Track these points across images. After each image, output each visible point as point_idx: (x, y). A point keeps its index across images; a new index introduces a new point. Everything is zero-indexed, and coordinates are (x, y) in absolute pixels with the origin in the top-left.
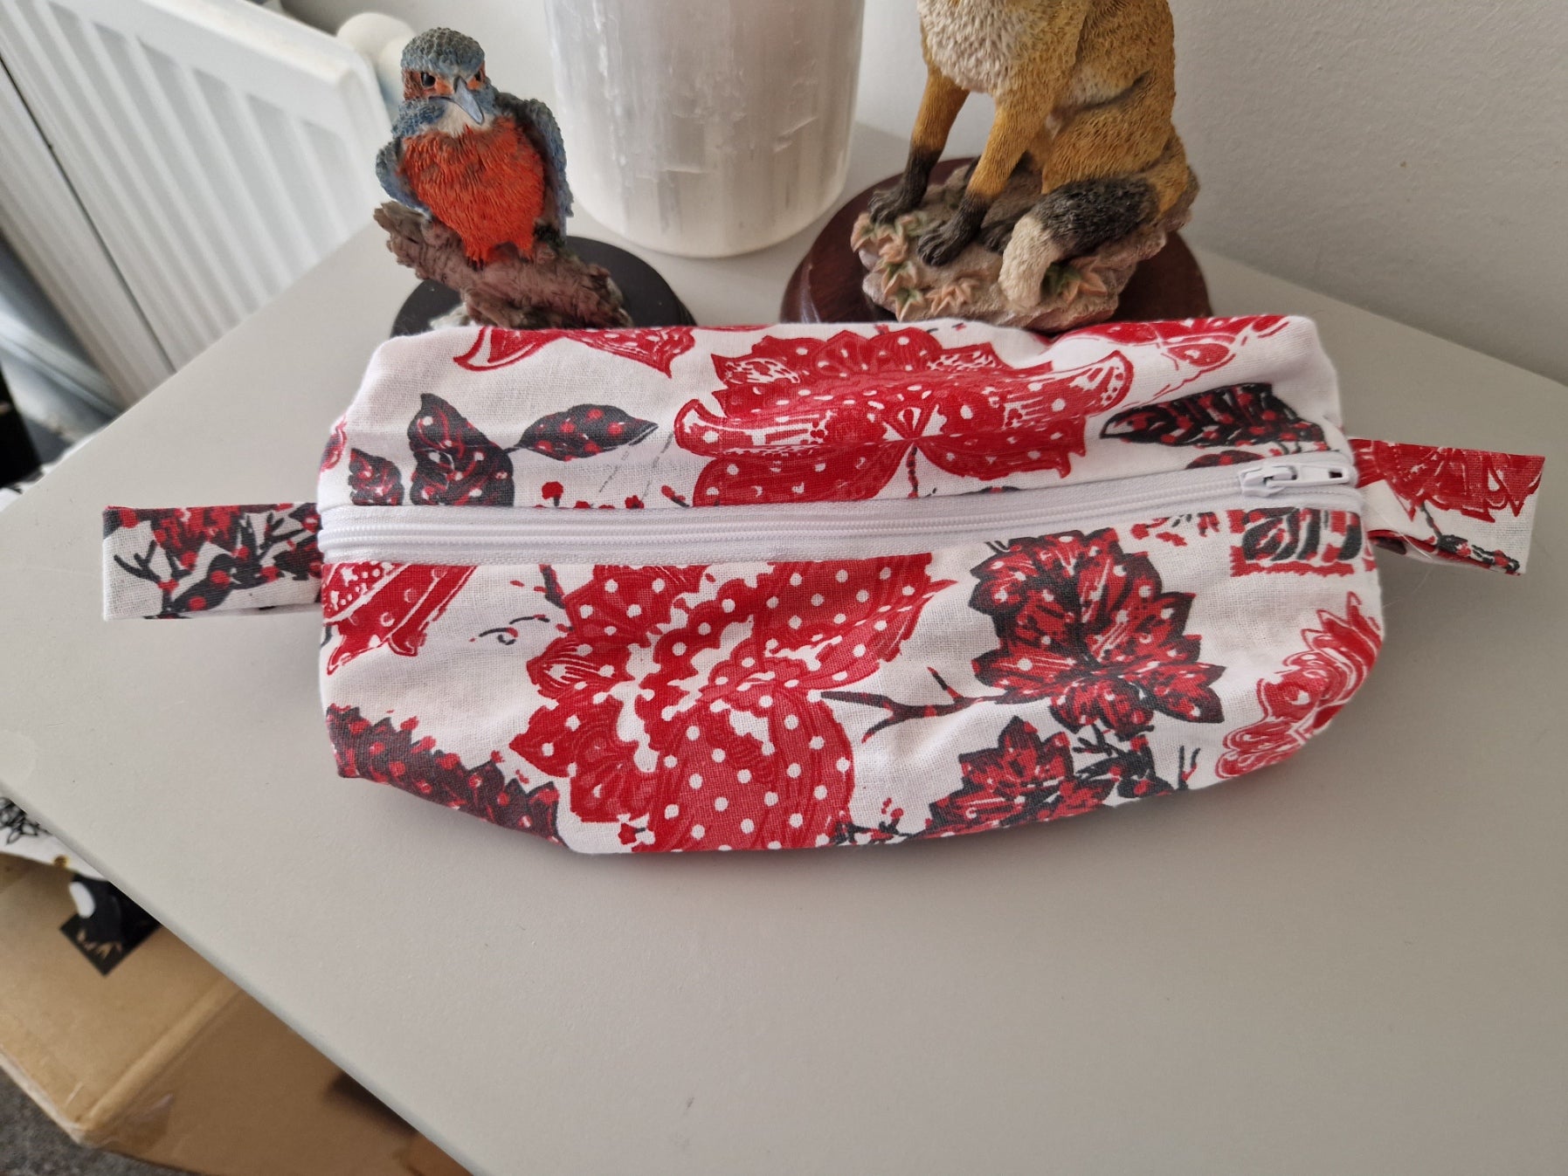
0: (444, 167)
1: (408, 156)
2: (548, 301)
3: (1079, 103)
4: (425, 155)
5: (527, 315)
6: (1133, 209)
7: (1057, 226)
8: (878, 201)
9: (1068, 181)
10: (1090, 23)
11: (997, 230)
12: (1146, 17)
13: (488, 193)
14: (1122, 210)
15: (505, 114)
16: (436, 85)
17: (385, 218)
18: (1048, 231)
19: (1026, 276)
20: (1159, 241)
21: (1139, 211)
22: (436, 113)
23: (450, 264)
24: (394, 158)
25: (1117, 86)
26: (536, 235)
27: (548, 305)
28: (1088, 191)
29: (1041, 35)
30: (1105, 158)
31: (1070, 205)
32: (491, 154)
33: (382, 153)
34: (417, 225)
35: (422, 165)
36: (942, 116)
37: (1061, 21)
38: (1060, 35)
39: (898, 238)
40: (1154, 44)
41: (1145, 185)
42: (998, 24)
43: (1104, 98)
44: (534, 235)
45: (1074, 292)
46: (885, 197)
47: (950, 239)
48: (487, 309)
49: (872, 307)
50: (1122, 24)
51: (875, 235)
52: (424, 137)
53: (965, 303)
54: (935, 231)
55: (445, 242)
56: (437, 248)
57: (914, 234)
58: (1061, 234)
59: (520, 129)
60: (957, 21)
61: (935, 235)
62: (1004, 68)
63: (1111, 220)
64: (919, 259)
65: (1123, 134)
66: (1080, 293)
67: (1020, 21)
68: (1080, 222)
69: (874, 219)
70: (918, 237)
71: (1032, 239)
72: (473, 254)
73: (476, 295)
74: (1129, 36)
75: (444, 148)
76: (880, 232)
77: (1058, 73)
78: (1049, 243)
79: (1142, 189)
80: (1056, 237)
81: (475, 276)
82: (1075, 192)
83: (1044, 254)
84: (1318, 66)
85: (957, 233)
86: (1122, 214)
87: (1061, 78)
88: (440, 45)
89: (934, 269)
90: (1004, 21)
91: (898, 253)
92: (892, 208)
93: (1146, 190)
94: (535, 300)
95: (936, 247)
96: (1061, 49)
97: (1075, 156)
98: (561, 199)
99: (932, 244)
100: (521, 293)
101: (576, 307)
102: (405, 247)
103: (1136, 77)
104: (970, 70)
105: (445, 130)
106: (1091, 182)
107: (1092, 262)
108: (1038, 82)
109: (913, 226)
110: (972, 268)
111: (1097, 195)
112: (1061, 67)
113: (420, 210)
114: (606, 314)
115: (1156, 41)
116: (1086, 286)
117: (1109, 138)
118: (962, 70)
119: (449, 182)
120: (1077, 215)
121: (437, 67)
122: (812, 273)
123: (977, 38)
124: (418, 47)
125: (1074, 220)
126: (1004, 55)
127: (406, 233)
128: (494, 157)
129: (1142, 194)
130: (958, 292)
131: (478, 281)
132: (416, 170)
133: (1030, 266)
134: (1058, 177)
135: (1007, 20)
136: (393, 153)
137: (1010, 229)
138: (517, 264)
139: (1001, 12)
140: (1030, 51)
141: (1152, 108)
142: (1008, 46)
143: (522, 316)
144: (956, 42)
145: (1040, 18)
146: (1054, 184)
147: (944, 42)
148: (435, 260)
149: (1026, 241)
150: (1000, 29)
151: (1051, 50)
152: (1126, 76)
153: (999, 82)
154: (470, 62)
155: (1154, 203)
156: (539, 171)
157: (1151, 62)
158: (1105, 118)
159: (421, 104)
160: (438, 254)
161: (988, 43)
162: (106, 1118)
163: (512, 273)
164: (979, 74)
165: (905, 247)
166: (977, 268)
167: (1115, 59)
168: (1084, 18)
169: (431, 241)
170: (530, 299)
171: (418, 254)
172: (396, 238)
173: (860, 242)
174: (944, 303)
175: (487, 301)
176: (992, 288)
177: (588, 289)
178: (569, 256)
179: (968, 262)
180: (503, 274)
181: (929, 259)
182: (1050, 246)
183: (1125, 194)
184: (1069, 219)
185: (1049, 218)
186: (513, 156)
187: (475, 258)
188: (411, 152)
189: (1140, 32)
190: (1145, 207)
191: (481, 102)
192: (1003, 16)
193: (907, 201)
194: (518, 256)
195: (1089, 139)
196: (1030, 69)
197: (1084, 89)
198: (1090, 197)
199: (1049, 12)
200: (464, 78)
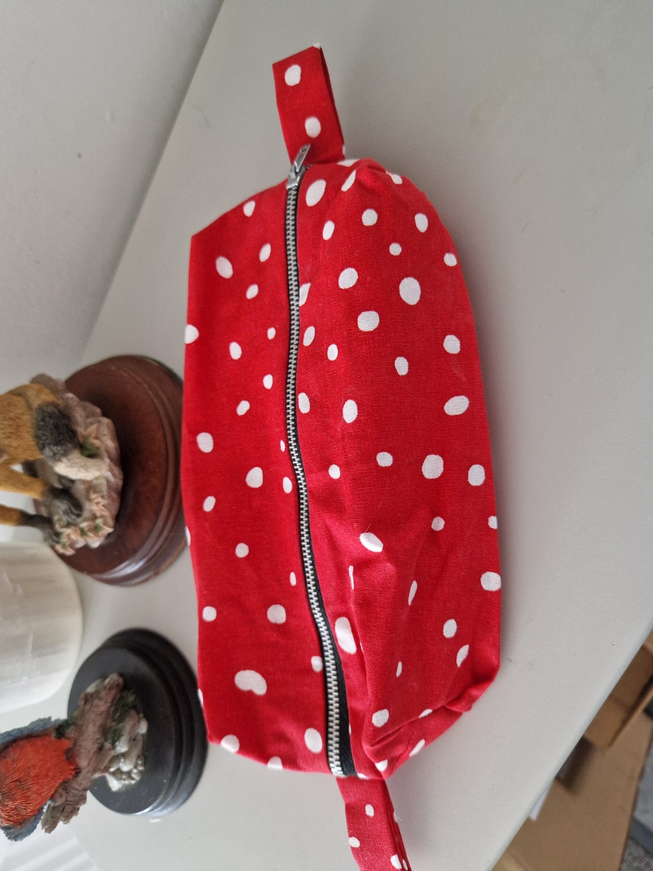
0: (17, 803)
1: (11, 823)
2: (99, 728)
5: (106, 740)
6: (51, 416)
7: (59, 455)
14: (52, 422)
17: (50, 826)
18: (62, 459)
19: (86, 468)
20: (70, 397)
21: (53, 412)
23: (77, 786)
24: (12, 830)
26: (62, 738)
27: (101, 728)
28: (41, 439)
30: (24, 431)
31: (48, 448)
32: (11, 775)
33: (9, 838)
34: (54, 808)
35: (16, 815)
39: (67, 531)
41: (39, 409)
45: (96, 441)
47: (68, 505)
49: (107, 541)
51: (66, 542)
53: (102, 497)
54: (64, 512)
55: (64, 791)
56: (67, 795)
57: (66, 523)
58: (64, 452)
61: (66, 513)
63: (56, 426)
64: (79, 520)
66: (97, 438)
68: (58, 443)
69: (58, 542)
71: (67, 466)
72: (71, 774)
73: (95, 771)
75: (6, 804)
76: (64, 539)
79: (41, 411)
80: (65, 454)
81: (84, 772)
82: (41, 445)
83: (76, 460)
85: (64, 502)
86: (54, 421)
91: (76, 531)
92: (52, 534)
93: (42, 409)
94: (98, 736)
95: (72, 512)
98: (39, 728)
99: (71, 515)
100: (94, 744)
101: (103, 712)
102: (67, 815)
107: (81, 434)
109: (61, 523)
110: (84, 493)
111: (43, 435)
113: (46, 807)
114: (107, 694)
119: (27, 799)
120: (54, 445)
125: (57, 446)
127: (58, 814)
128: (13, 774)
129: (44, 411)
130: (97, 500)
131: (87, 770)
132: (19, 818)
133: (81, 466)
136: (10, 831)
137: (62, 476)
138: (77, 748)
143: (107, 744)
146: (38, 454)
148: (74, 796)
149: (68, 469)
155: (49, 404)
156: (22, 743)
160: (71, 794)
163: (82, 750)
165: (72, 528)
166: (83, 490)
169: (63, 799)
170: (98, 738)
171: (71, 806)
172: (62, 820)
173: (70, 549)
174: (103, 508)
175: (98, 764)
176: (95, 482)
177: (91, 706)
178: (74, 717)
179: (80, 494)
180: (82, 755)
181: (79, 516)
182: (70, 457)
183: (43, 420)
184: (56, 449)
185: (55, 459)
186: (13, 761)
187: (73, 773)
188: (9, 821)
190: (50, 409)
193: (48, 526)
194: (73, 747)
195: (13, 441)
198: (44, 438)
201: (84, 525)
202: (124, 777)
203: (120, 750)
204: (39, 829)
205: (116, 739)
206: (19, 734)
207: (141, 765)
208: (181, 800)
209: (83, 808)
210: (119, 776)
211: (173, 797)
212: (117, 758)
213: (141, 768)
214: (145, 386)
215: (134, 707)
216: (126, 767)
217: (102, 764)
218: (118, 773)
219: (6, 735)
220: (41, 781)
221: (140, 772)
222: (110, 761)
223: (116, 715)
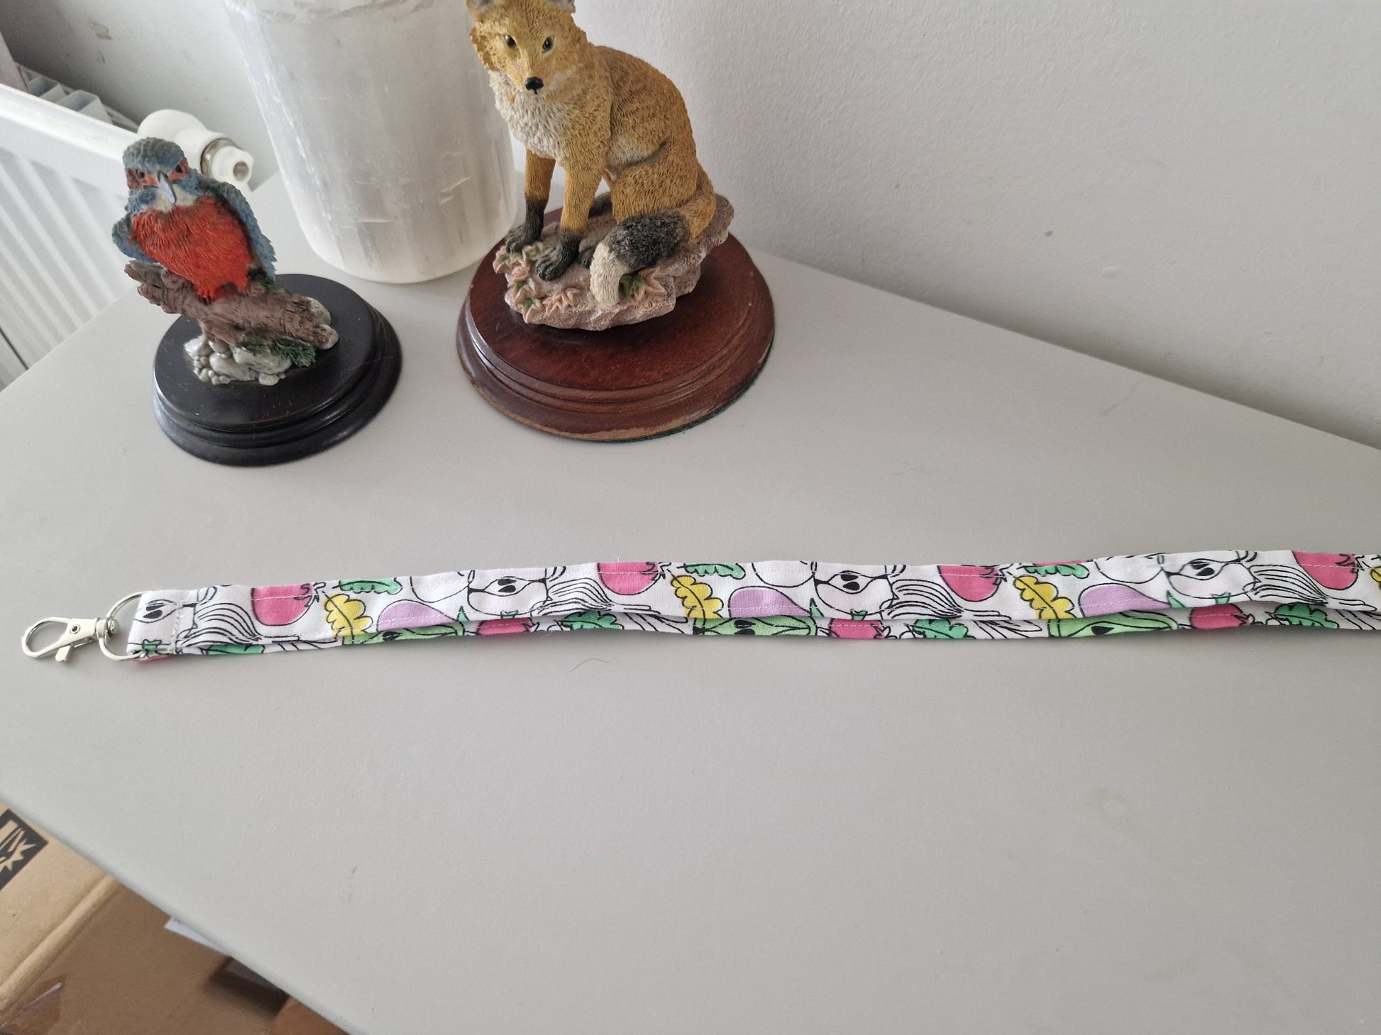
0: (161, 234)
1: (135, 228)
2: (264, 324)
3: (623, 162)
4: (146, 227)
5: (249, 334)
6: (670, 233)
7: (618, 249)
8: (510, 236)
10: (616, 108)
11: (587, 254)
12: (657, 101)
13: (198, 250)
14: (663, 235)
15: (207, 194)
16: (146, 178)
17: (132, 272)
18: (613, 252)
19: (605, 284)
20: (700, 254)
21: (676, 235)
22: (150, 197)
23: (187, 302)
24: (126, 229)
25: (647, 149)
26: (249, 277)
27: (264, 326)
28: (638, 223)
29: (577, 119)
30: (648, 200)
31: (628, 234)
32: (196, 223)
33: (115, 226)
34: (158, 275)
35: (146, 234)
37: (590, 108)
38: (592, 118)
39: (523, 262)
40: (669, 119)
41: (678, 217)
43: (640, 158)
44: (247, 276)
45: (642, 293)
46: (515, 233)
47: (556, 261)
48: (217, 332)
49: (513, 314)
50: (640, 108)
51: (509, 260)
52: (145, 213)
53: (569, 306)
54: (547, 256)
55: (181, 286)
56: (175, 290)
57: (534, 259)
58: (622, 254)
59: (219, 204)
60: (517, 113)
61: (546, 259)
62: (556, 143)
63: (656, 242)
65: (655, 182)
66: (647, 294)
68: (634, 245)
69: (508, 250)
70: (537, 260)
71: (604, 258)
72: (203, 293)
73: (208, 322)
74: (647, 115)
75: (159, 221)
76: (513, 258)
77: (598, 143)
78: (616, 261)
80: (620, 256)
81: (206, 309)
82: (629, 224)
83: (613, 269)
84: (827, 120)
85: (560, 256)
86: (664, 238)
87: (602, 147)
88: (145, 151)
90: (548, 111)
91: (524, 273)
92: (519, 241)
93: (679, 220)
94: (253, 324)
95: (547, 267)
96: (595, 128)
98: (259, 250)
99: (543, 265)
100: (243, 319)
101: (285, 327)
102: (150, 291)
103: (660, 142)
104: (537, 145)
105: (159, 208)
106: (641, 216)
107: (652, 273)
108: (584, 151)
109: (533, 253)
110: (572, 282)
111: (644, 226)
112: (599, 140)
113: (159, 264)
115: (669, 117)
116: (650, 289)
117: (646, 185)
118: (532, 145)
119: (166, 245)
120: (631, 241)
121: (145, 166)
124: (130, 153)
125: (630, 244)
126: (554, 134)
127: (149, 281)
129: (676, 223)
130: (564, 299)
131: (209, 312)
132: (142, 237)
133: (607, 278)
136: (125, 226)
138: (237, 297)
139: (543, 105)
140: (572, 130)
141: (675, 162)
142: (555, 128)
143: (244, 335)
144: (521, 126)
145: (574, 108)
146: (619, 219)
148: (175, 299)
149: (601, 261)
150: (547, 117)
151: (587, 128)
152: (652, 142)
153: (557, 153)
154: (169, 161)
155: (686, 228)
156: (239, 232)
157: (669, 131)
158: (640, 172)
159: (139, 191)
160: (176, 295)
161: (540, 127)
163: (234, 305)
164: (543, 147)
165: (528, 268)
166: (577, 281)
167: (640, 130)
168: (610, 105)
169: (170, 285)
170: (250, 323)
171: (161, 296)
172: (143, 285)
173: (501, 266)
174: (554, 307)
175: (217, 326)
176: (588, 294)
177: (292, 312)
178: (276, 289)
179: (572, 276)
180: (228, 306)
181: (543, 277)
182: (617, 262)
183: (664, 223)
184: (626, 244)
185: (613, 243)
186: (214, 223)
187: (205, 296)
188: (138, 225)
189: (655, 111)
190: (679, 232)
191: (184, 187)
192: (547, 108)
193: (529, 236)
194: (237, 293)
195: (631, 188)
196: (574, 142)
197: (624, 153)
198: (639, 227)
199: (579, 103)
200: (165, 172)
201: (532, 284)
202: (202, 359)
203: (236, 353)
204: (127, 260)
205: (251, 347)
206: (250, 228)
207: (218, 381)
208: (173, 435)
209: (158, 310)
210: (204, 353)
211: (178, 425)
212: (226, 350)
213: (214, 381)
214: (725, 351)
215: (293, 366)
216: (213, 360)
217: (218, 332)
218: (207, 352)
219: (247, 212)
220: (190, 260)
221: (210, 379)
222: (221, 341)
223: (282, 345)
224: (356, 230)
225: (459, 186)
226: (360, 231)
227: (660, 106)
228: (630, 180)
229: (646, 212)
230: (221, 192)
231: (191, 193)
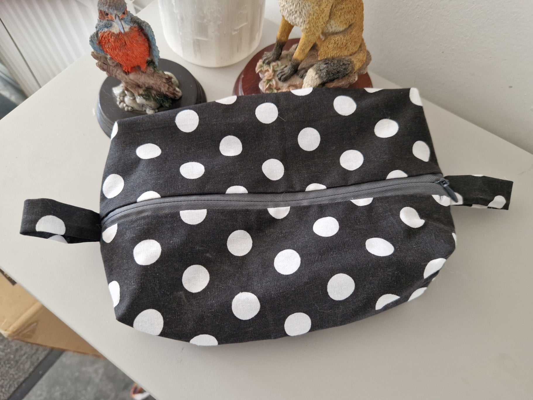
0: (113, 44)
1: (100, 39)
2: (151, 86)
3: (330, 32)
4: (106, 39)
5: (144, 91)
6: (345, 69)
7: (320, 73)
8: (265, 56)
9: (326, 57)
10: (334, 6)
11: (303, 71)
12: (353, 5)
13: (128, 53)
14: (342, 70)
15: (134, 25)
16: (109, 16)
17: (94, 55)
18: (317, 75)
20: (355, 79)
21: (347, 70)
22: (109, 25)
23: (118, 72)
24: (96, 38)
25: (343, 27)
26: (147, 64)
28: (331, 62)
30: (338, 51)
31: (326, 67)
32: (129, 40)
33: (91, 37)
34: (106, 58)
35: (105, 42)
36: (286, 31)
37: (323, 6)
38: (323, 11)
39: (271, 71)
40: (356, 14)
41: (350, 61)
42: (301, 6)
43: (338, 31)
44: (146, 63)
46: (268, 55)
47: (287, 73)
48: (130, 88)
50: (345, 7)
51: (264, 68)
52: (106, 32)
54: (282, 69)
55: (116, 65)
56: (113, 66)
57: (276, 69)
58: (321, 76)
59: (140, 30)
60: (288, 4)
61: (283, 71)
62: (304, 21)
63: (338, 72)
64: (277, 79)
65: (344, 44)
67: (309, 6)
68: (328, 73)
69: (264, 63)
70: (277, 71)
71: (312, 77)
72: (125, 70)
73: (126, 83)
74: (347, 11)
75: (113, 37)
76: (265, 67)
77: (322, 23)
78: (318, 79)
79: (349, 62)
80: (320, 77)
81: (126, 77)
82: (327, 62)
83: (316, 82)
84: (418, 17)
85: (289, 71)
86: (342, 71)
87: (323, 24)
88: (110, 3)
89: (282, 83)
90: (303, 5)
91: (270, 76)
92: (269, 60)
93: (350, 63)
94: (147, 86)
95: (282, 76)
97: (328, 50)
98: (155, 53)
99: (281, 74)
100: (142, 83)
101: (161, 89)
102: (101, 65)
103: (349, 24)
104: (292, 20)
105: (113, 31)
106: (333, 58)
107: (332, 85)
108: (315, 26)
109: (276, 67)
110: (294, 83)
111: (334, 64)
112: (323, 21)
114: (171, 92)
115: (357, 13)
117: (339, 45)
118: (291, 19)
119: (114, 48)
120: (327, 70)
121: (109, 11)
122: (243, 78)
123: (294, 10)
124: (102, 3)
125: (326, 72)
126: (303, 17)
127: (102, 61)
128: (130, 41)
129: (349, 64)
132: (103, 43)
133: (311, 86)
134: (323, 56)
135: (304, 5)
136: (96, 37)
137: (306, 71)
138: (141, 73)
139: (302, 3)
140: (312, 16)
141: (354, 35)
142: (305, 14)
143: (142, 91)
144: (288, 11)
145: (316, 5)
146: (322, 58)
147: (284, 10)
148: (112, 71)
149: (310, 77)
150: (302, 8)
151: (320, 16)
152: (346, 24)
153: (302, 25)
154: (120, 9)
155: (353, 67)
156: (147, 45)
157: (355, 20)
158: (338, 38)
159: (104, 21)
160: (113, 69)
161: (298, 12)
162: (15, 330)
163: (139, 76)
164: (296, 21)
165: (273, 74)
166: (295, 84)
167: (342, 18)
168: (331, 5)
169: (111, 64)
170: (145, 85)
171: (106, 68)
172: (98, 62)
173: (259, 70)
175: (130, 85)
177: (165, 83)
178: (158, 71)
179: (293, 81)
180: (136, 76)
181: (280, 79)
183: (343, 64)
184: (324, 71)
186: (137, 40)
188: (102, 37)
189: (351, 10)
190: (350, 69)
191: (125, 22)
192: (303, 4)
193: (275, 58)
194: (141, 70)
195: (332, 45)
196: (312, 22)
197: (332, 28)
198: (332, 64)
199: (319, 3)
200: (118, 15)
202: (121, 98)
203: (137, 98)
205: (144, 96)
206: (153, 44)
207: (128, 109)
210: (122, 95)
212: (133, 95)
213: (126, 109)
215: (161, 106)
216: (127, 100)
218: (123, 95)
219: (153, 37)
220: (124, 57)
221: (124, 108)
222: (131, 92)
223: (158, 97)
224: (192, 42)
225: (242, 27)
226: (194, 43)
227: (354, 7)
228: (333, 41)
229: (335, 57)
230: (142, 25)
231: (128, 24)
